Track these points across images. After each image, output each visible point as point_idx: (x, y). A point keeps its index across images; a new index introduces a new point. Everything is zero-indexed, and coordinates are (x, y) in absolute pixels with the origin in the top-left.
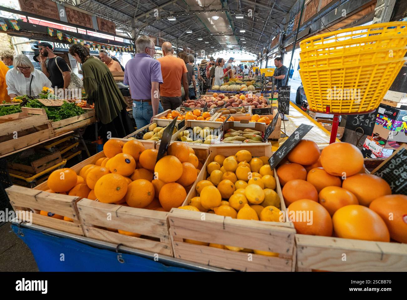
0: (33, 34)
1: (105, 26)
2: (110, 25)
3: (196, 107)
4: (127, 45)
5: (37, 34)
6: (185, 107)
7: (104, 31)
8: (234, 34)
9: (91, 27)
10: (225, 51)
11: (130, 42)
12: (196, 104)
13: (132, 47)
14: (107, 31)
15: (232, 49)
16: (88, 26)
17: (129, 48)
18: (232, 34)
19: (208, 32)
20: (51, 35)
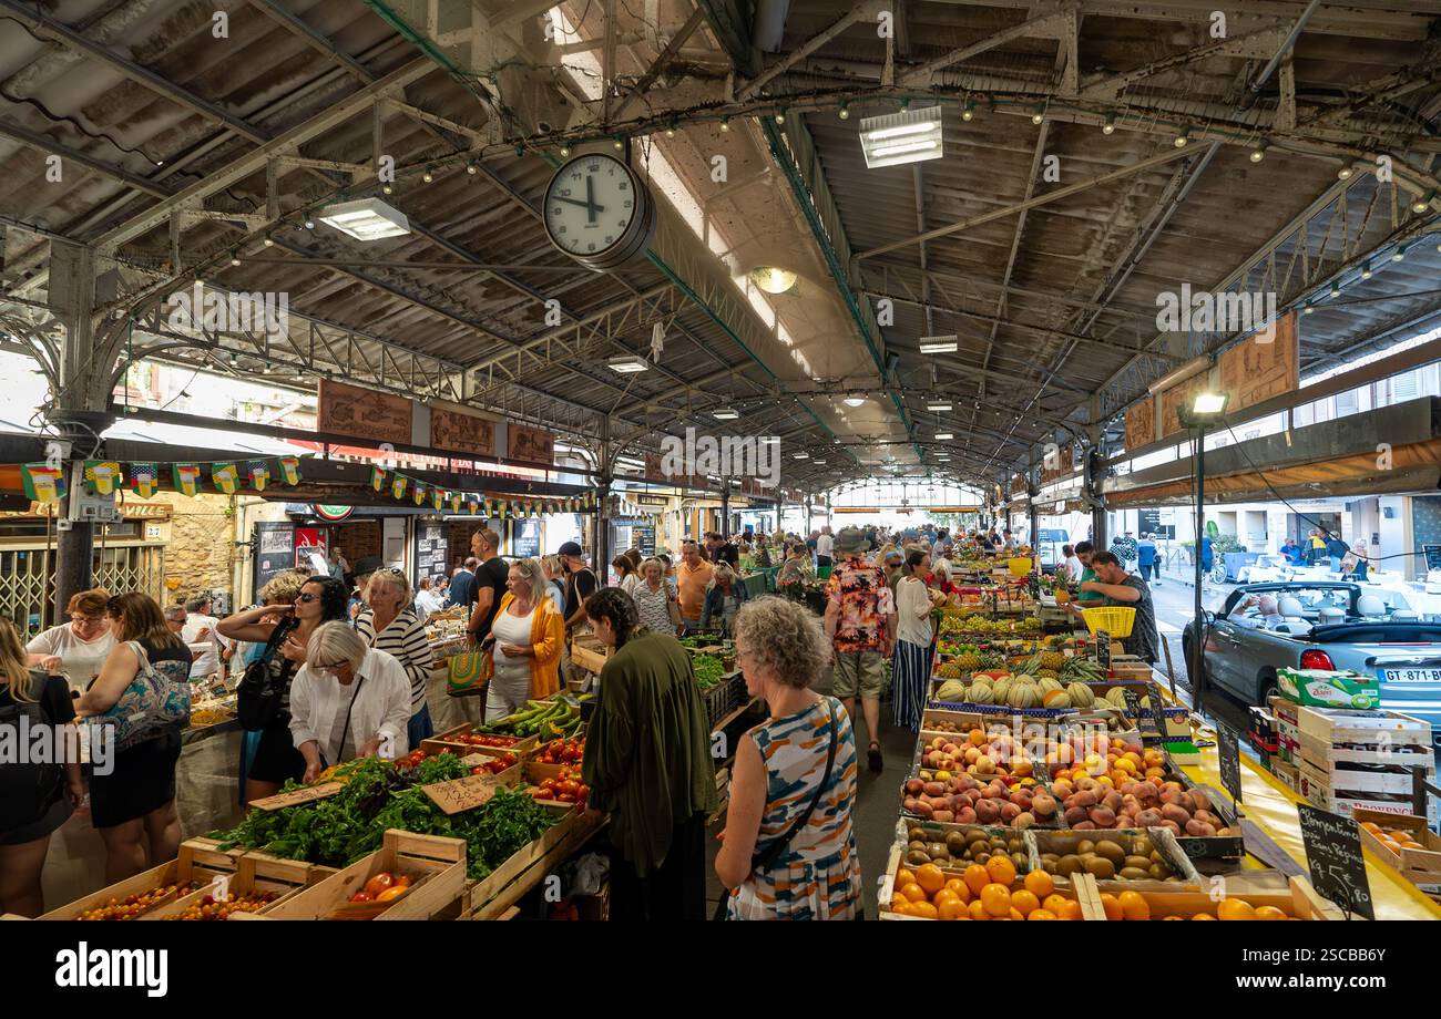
0: (328, 490)
1: (528, 445)
2: (540, 442)
3: (958, 817)
4: (577, 490)
5: (338, 487)
6: (921, 819)
7: (521, 458)
8: (911, 441)
9: (489, 453)
10: (873, 481)
11: (589, 480)
12: (958, 806)
13: (594, 495)
14: (529, 459)
15: (898, 476)
16: (482, 450)
17: (586, 498)
18: (906, 438)
19: (827, 437)
20: (377, 486)
